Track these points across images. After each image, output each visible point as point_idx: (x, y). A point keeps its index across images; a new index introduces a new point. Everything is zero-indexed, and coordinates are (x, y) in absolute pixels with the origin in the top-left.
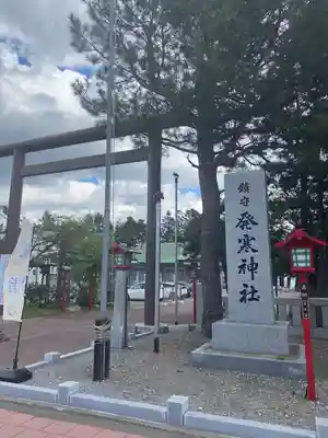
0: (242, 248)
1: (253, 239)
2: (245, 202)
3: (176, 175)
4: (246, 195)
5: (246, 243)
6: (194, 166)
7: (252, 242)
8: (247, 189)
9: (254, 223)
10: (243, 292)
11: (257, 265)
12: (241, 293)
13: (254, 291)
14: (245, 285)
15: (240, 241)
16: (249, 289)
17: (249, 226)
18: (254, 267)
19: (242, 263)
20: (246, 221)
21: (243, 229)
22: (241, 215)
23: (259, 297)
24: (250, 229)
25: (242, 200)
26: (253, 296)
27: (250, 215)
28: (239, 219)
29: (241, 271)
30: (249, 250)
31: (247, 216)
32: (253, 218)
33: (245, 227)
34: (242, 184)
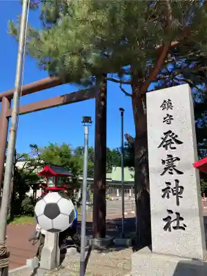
0: (166, 169)
1: (178, 159)
2: (168, 119)
3: (121, 109)
4: (170, 112)
5: (170, 165)
6: (127, 94)
7: (176, 163)
8: (170, 106)
9: (179, 142)
10: (167, 219)
11: (182, 188)
13: (179, 218)
14: (170, 212)
15: (163, 162)
16: (174, 216)
17: (173, 146)
18: (179, 191)
19: (165, 186)
21: (167, 149)
22: (165, 134)
23: (185, 226)
24: (175, 148)
25: (165, 118)
26: (178, 223)
27: (173, 134)
28: (162, 138)
29: (164, 195)
30: (174, 171)
31: (171, 134)
32: (177, 136)
33: (168, 146)
34: (165, 101)
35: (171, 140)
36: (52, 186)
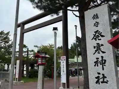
0: (96, 51)
1: (102, 45)
2: (97, 24)
3: (76, 26)
4: (97, 20)
5: (98, 48)
6: (76, 16)
7: (101, 47)
8: (97, 17)
9: (103, 36)
10: (98, 78)
11: (105, 61)
12: (96, 78)
13: (104, 77)
14: (99, 73)
15: (95, 47)
16: (101, 76)
17: (99, 38)
18: (103, 62)
19: (96, 60)
20: (97, 35)
21: (96, 40)
22: (95, 32)
23: (108, 81)
24: (100, 39)
25: (94, 24)
26: (104, 80)
27: (99, 32)
28: (94, 35)
29: (96, 65)
30: (100, 52)
31: (98, 32)
32: (101, 33)
33: (97, 39)
34: (94, 15)
35: (98, 35)
36: (40, 62)
